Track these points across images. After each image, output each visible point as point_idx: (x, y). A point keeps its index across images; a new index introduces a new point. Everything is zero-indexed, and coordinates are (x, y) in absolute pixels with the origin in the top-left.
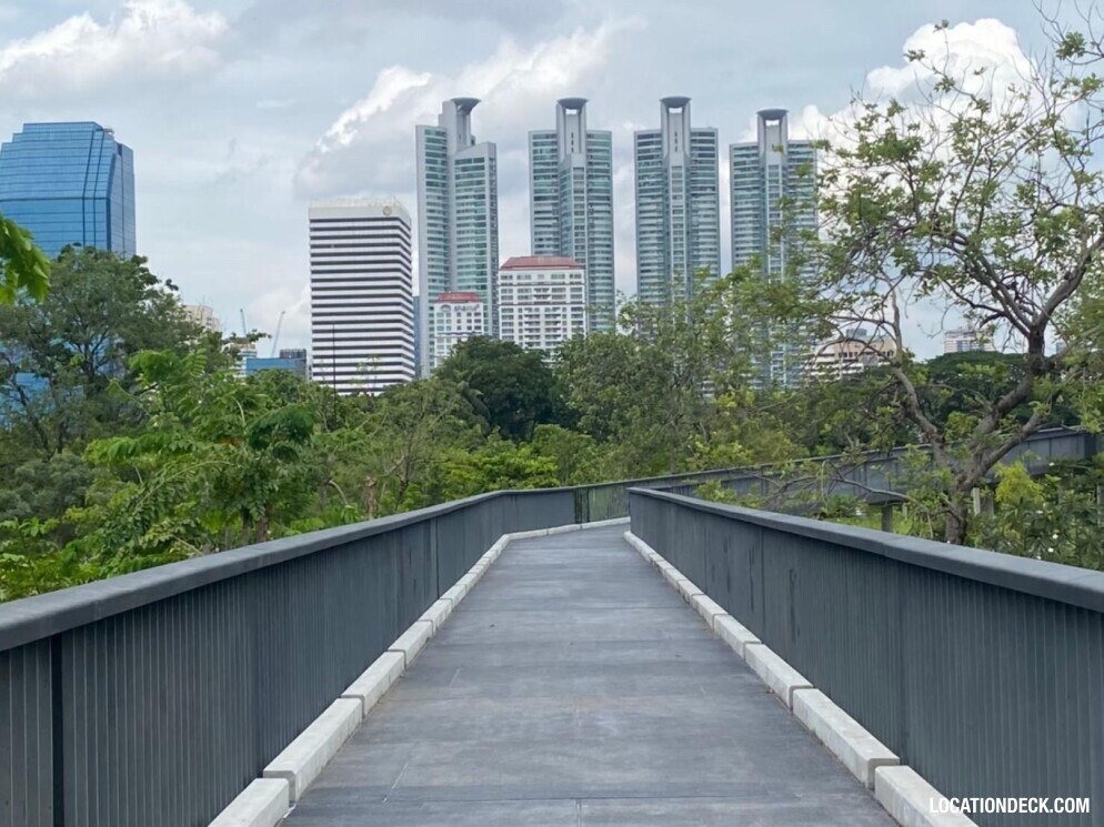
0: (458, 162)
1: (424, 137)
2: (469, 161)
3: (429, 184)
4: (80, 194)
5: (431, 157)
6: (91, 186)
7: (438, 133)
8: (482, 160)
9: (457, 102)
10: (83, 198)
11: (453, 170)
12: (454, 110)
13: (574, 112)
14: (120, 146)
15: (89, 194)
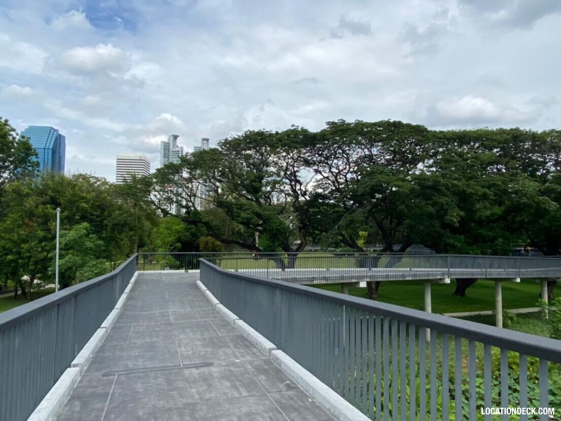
0: (172, 151)
1: (163, 144)
2: (175, 151)
3: (164, 157)
4: (43, 147)
5: (165, 150)
6: (48, 145)
7: (167, 143)
8: (179, 151)
9: (173, 136)
10: (45, 148)
11: (171, 154)
12: (172, 138)
13: (206, 142)
14: (60, 135)
15: (47, 147)
